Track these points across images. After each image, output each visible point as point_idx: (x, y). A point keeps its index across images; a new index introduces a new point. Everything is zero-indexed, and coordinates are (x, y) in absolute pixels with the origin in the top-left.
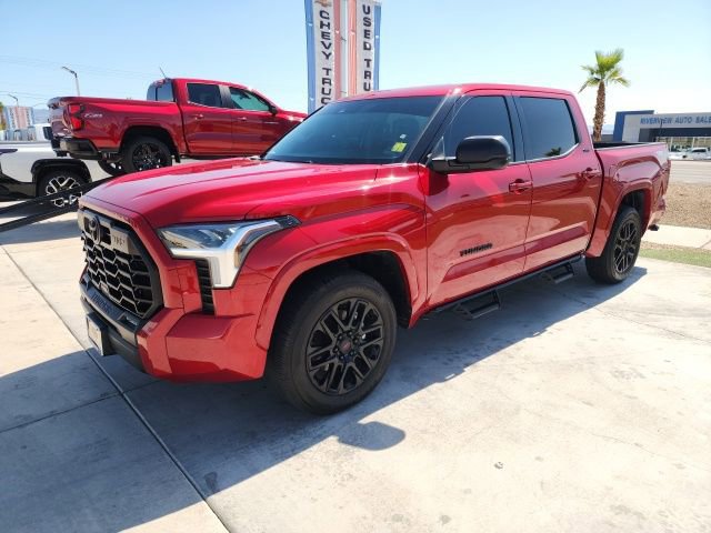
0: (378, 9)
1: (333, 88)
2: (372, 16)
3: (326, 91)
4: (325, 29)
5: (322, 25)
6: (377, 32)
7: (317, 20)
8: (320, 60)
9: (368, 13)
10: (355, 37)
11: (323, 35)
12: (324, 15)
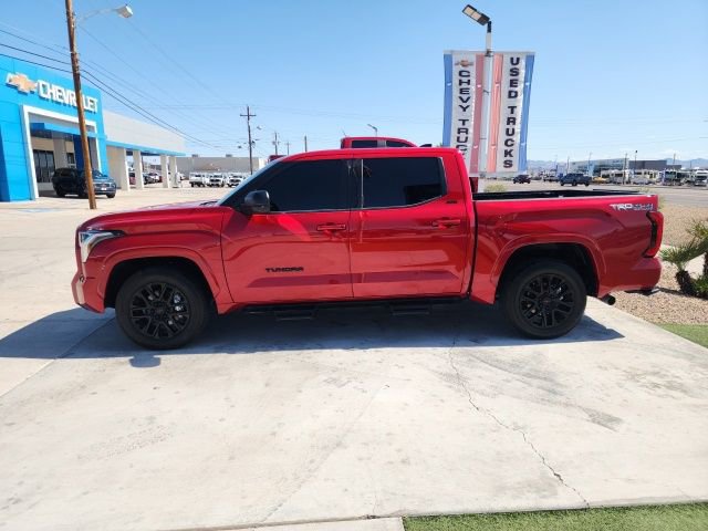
0: (530, 59)
1: (470, 135)
2: (522, 67)
3: (463, 139)
4: (464, 86)
5: (461, 82)
6: (528, 78)
7: (456, 78)
8: (457, 114)
9: (517, 63)
10: (499, 89)
11: (461, 91)
12: (464, 74)
